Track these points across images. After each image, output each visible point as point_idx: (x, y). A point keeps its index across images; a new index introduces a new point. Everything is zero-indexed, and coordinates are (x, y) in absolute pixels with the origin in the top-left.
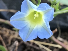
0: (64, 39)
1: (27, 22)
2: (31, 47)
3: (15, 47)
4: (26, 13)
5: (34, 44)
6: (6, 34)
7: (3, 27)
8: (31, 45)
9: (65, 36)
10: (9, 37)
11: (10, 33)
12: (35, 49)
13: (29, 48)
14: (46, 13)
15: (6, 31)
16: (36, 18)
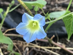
0: (62, 43)
1: (28, 30)
2: (39, 52)
3: (27, 52)
4: (26, 23)
5: (41, 49)
6: (21, 45)
7: (17, 40)
8: (39, 50)
9: (62, 40)
10: (22, 46)
11: (23, 44)
12: (42, 53)
13: (38, 53)
14: (40, 21)
15: (20, 43)
16: (34, 26)
